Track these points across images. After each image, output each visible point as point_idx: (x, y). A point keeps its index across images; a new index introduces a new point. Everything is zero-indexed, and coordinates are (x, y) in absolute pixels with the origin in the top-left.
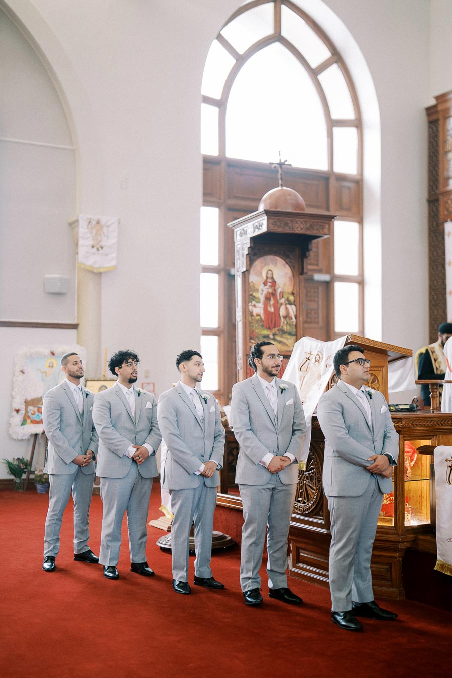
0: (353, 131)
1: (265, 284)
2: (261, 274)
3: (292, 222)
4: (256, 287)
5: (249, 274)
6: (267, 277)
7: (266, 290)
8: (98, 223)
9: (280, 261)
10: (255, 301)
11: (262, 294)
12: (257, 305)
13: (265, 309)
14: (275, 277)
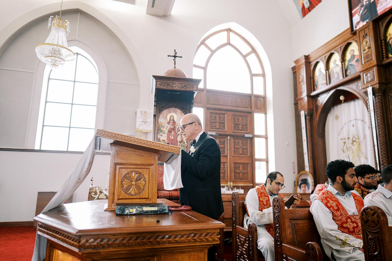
0: (261, 78)
1: (169, 123)
2: (166, 117)
3: (172, 83)
4: (163, 125)
5: (158, 117)
6: (170, 120)
7: (169, 126)
8: (145, 112)
9: (179, 111)
10: (162, 133)
11: (167, 129)
12: (163, 135)
13: (168, 137)
14: (175, 120)
